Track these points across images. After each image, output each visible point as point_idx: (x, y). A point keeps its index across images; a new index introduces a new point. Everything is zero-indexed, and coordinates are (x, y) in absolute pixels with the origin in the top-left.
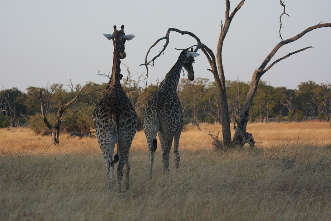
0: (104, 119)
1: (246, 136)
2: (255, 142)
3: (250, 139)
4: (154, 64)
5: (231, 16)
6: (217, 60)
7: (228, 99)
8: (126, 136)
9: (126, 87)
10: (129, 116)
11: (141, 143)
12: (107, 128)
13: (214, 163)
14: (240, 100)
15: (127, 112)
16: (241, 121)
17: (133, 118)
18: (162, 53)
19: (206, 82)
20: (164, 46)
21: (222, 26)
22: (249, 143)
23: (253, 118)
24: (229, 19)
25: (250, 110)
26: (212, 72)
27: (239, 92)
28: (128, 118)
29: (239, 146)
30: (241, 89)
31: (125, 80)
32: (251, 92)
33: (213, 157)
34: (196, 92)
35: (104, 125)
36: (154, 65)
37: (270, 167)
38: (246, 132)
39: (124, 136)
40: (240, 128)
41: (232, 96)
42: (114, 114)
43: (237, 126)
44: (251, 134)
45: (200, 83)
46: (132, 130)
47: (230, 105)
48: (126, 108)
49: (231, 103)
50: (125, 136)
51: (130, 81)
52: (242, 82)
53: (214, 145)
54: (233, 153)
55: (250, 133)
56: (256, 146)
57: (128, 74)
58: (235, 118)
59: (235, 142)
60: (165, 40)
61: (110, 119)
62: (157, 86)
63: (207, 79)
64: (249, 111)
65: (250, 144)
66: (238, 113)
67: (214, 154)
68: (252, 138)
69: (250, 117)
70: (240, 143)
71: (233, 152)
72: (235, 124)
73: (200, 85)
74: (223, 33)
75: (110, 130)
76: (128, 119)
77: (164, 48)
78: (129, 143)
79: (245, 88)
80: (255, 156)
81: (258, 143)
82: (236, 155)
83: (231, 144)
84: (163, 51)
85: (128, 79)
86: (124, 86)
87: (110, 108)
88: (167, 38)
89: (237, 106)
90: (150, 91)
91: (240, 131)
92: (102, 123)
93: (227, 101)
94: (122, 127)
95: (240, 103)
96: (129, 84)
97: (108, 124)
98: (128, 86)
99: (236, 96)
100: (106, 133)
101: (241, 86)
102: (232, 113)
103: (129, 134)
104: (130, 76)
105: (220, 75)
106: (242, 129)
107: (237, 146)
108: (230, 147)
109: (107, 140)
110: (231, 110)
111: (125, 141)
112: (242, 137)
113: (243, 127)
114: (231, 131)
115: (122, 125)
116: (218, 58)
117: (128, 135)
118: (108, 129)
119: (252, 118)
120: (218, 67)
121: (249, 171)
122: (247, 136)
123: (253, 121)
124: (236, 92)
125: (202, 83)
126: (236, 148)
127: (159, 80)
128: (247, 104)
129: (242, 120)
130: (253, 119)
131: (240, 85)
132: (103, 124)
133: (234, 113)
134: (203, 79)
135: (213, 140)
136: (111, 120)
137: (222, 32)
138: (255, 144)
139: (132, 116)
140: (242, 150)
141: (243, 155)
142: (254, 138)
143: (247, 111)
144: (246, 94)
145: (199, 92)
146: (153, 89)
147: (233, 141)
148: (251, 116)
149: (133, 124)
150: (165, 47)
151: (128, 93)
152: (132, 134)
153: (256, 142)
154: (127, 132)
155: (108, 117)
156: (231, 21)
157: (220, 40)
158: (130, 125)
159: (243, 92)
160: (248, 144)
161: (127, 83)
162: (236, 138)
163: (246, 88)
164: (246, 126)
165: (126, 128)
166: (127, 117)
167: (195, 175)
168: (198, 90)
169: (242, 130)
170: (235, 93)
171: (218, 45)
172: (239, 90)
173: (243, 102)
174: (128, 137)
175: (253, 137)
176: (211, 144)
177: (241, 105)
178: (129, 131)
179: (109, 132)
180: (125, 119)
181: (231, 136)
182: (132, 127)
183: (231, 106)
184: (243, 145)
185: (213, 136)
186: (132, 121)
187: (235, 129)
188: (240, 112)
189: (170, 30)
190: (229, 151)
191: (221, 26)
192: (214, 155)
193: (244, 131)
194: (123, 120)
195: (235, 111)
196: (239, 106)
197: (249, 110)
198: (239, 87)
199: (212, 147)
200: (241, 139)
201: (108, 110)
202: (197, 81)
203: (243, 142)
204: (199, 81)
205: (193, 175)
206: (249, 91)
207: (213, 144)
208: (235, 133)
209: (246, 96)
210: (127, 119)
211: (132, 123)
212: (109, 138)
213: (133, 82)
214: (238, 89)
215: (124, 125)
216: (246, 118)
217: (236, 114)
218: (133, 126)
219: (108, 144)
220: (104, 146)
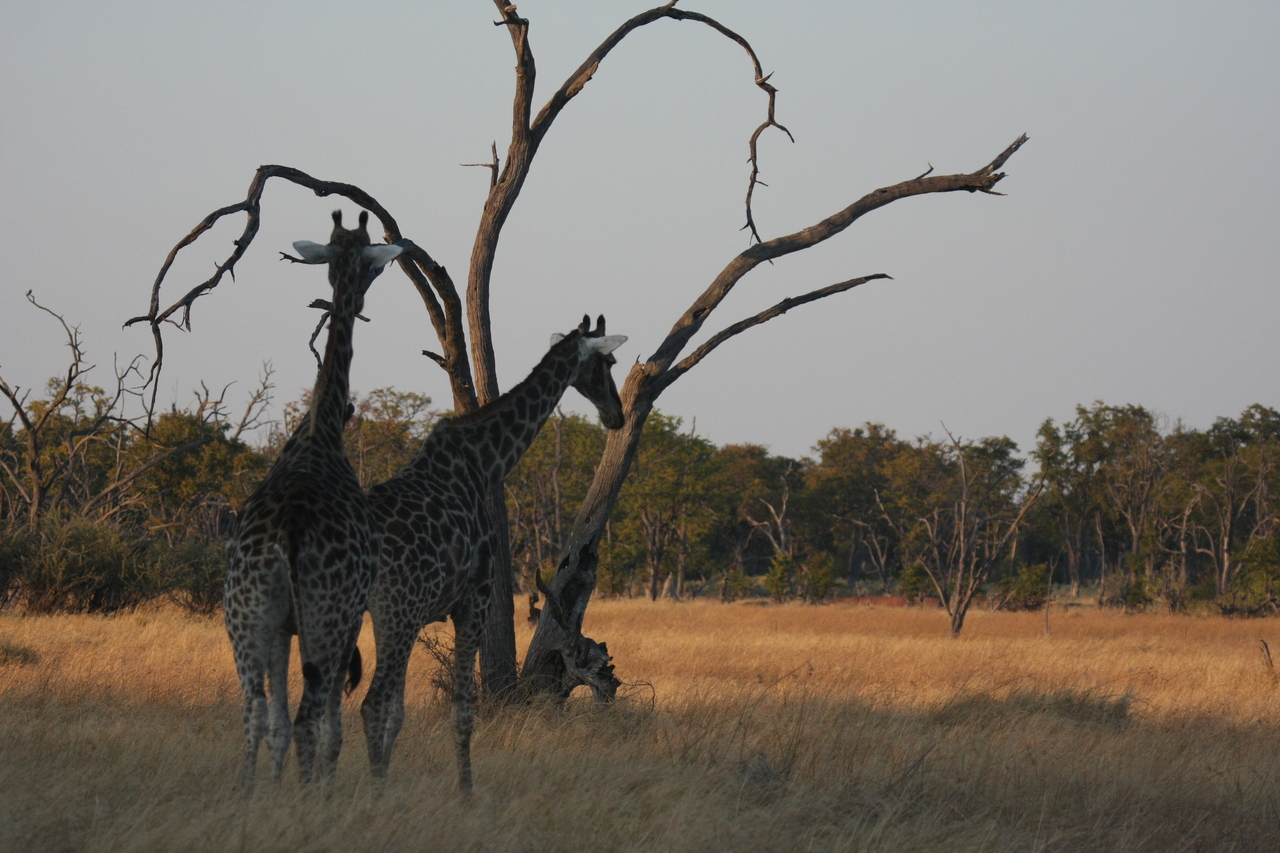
0: (249, 541)
1: (579, 652)
2: (618, 683)
3: (601, 666)
4: (191, 321)
5: (535, 123)
6: (468, 314)
7: (510, 491)
8: (322, 603)
9: (60, 418)
11: (116, 666)
12: (255, 574)
13: (435, 766)
14: (561, 496)
15: (333, 523)
16: (562, 585)
17: (353, 547)
18: (228, 272)
19: (416, 408)
20: (236, 243)
21: (495, 168)
22: (592, 685)
23: (614, 574)
24: (529, 136)
25: (606, 539)
26: (442, 366)
27: (558, 458)
28: (335, 544)
29: (547, 695)
30: (569, 449)
31: (59, 385)
32: (611, 462)
33: (433, 739)
34: (369, 452)
35: (246, 562)
36: (188, 324)
37: (682, 793)
38: (582, 636)
39: (314, 602)
40: (556, 618)
41: (528, 477)
42: (284, 527)
43: (545, 607)
44: (603, 647)
45: (390, 411)
46: (343, 587)
47: (518, 514)
48: (337, 510)
49: (520, 505)
50: (317, 604)
51: (80, 388)
52: (576, 418)
53: (437, 687)
54: (520, 725)
55: (598, 640)
56: (624, 699)
57: (74, 361)
58: (538, 572)
59: (533, 677)
60: (243, 217)
61: (271, 544)
62: (200, 416)
63: (421, 399)
64: (597, 545)
65: (597, 689)
66: (551, 551)
67: (436, 727)
68: (606, 663)
69: (600, 570)
70: (553, 681)
71: (523, 722)
72: (534, 599)
73: (389, 424)
74: (500, 197)
75: (262, 579)
76: (334, 549)
77: (238, 254)
78: (335, 632)
79: (584, 443)
80: (616, 742)
81: (633, 686)
82: (534, 735)
83: (515, 686)
84: (230, 264)
85: (71, 379)
86: (51, 411)
87: (276, 507)
88: (252, 206)
89: (549, 523)
90: (168, 437)
91: (556, 629)
92: (240, 554)
93: (504, 496)
94: (306, 572)
95: (562, 508)
96: (77, 404)
97: (261, 558)
98: (68, 411)
99: (544, 476)
100: (249, 591)
101: (568, 435)
102: (526, 549)
103: (333, 597)
104: (81, 367)
105: (477, 382)
106: (564, 622)
107: (542, 695)
108: (509, 701)
109: (252, 612)
110: (520, 537)
111: (318, 622)
112: (561, 658)
113: (570, 614)
114: (517, 629)
115: (309, 565)
116: (474, 304)
117: (328, 602)
118: (257, 578)
119: (612, 579)
120: (473, 345)
121: (587, 806)
122: (587, 653)
123: (616, 590)
124: (547, 460)
125: (397, 412)
126: (534, 705)
127: (207, 395)
128: (592, 512)
129: (567, 584)
130: (617, 579)
131: (563, 428)
132: (243, 560)
133: (533, 551)
134: (403, 398)
135: (436, 664)
136: (272, 546)
137: (497, 192)
138: (619, 691)
140: (562, 715)
141: (566, 734)
142: (617, 665)
143: (591, 542)
144: (588, 471)
145: (383, 450)
146: (181, 430)
147: (521, 674)
148: (608, 569)
150: (242, 245)
151: (71, 441)
152: (347, 601)
153: (626, 681)
154: (323, 592)
155: (266, 536)
156: (537, 146)
157: (485, 226)
158: (339, 569)
159: (576, 461)
160: (588, 687)
161: (64, 398)
162: (536, 662)
163: (588, 442)
164: (584, 608)
165: (322, 577)
166: (330, 541)
167: (349, 817)
168: (382, 445)
169: (565, 628)
170: (540, 463)
171: (476, 248)
172: (561, 452)
173: (574, 506)
174: (330, 609)
175: (612, 658)
176: (427, 682)
177: (568, 519)
178: (332, 588)
179: (261, 587)
180: (321, 547)
181: (514, 652)
182: (344, 576)
183: (521, 520)
184: (567, 694)
185: (437, 646)
186: (348, 556)
187: (534, 624)
188: (559, 546)
189: (265, 172)
190: (502, 717)
191: (492, 166)
192: (438, 732)
193: (572, 631)
194: (314, 551)
195: (538, 543)
196: (555, 522)
197: (599, 539)
198: (558, 440)
199: (429, 697)
200: (560, 668)
201: (270, 512)
202: (378, 405)
203: (565, 680)
204: (385, 406)
205: (340, 816)
206: (605, 457)
207: (434, 681)
208: (535, 638)
209: (590, 480)
210: (328, 548)
211: (345, 562)
212: (257, 605)
213: (92, 397)
214: (554, 446)
215: (316, 567)
216: (584, 576)
217: (544, 556)
218: (349, 575)
219: (253, 627)
220: (240, 632)
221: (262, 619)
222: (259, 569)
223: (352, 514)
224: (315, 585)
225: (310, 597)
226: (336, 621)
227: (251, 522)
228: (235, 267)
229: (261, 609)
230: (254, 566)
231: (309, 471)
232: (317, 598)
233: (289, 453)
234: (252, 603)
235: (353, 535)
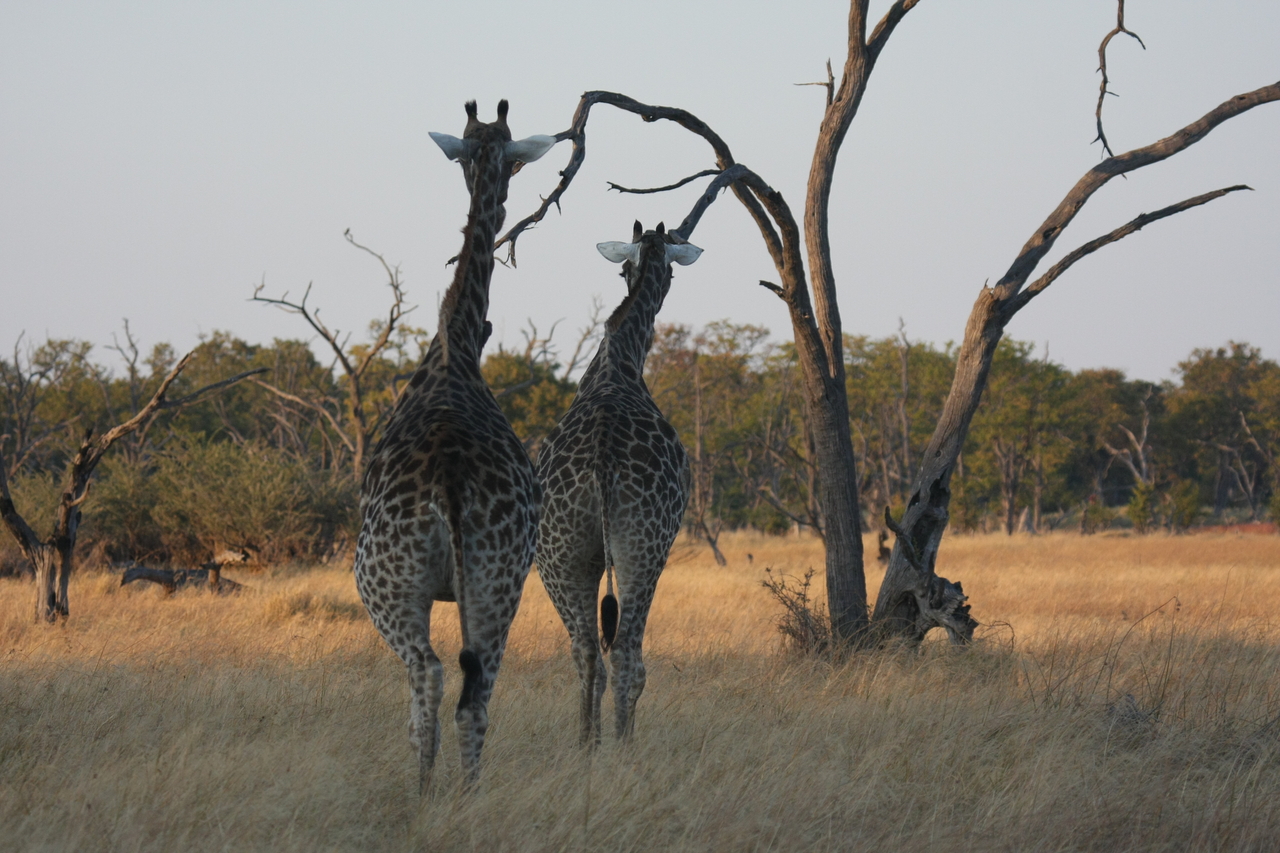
0: (396, 501)
1: (933, 593)
2: (975, 624)
3: (956, 606)
4: (516, 257)
5: (872, 37)
6: (806, 240)
7: (855, 425)
8: (490, 566)
9: (382, 362)
10: (505, 487)
11: (448, 620)
12: (409, 539)
13: (786, 717)
14: (909, 428)
15: (493, 470)
16: (913, 522)
17: (520, 497)
18: (554, 204)
19: (753, 341)
20: (561, 173)
21: (830, 86)
22: (947, 626)
23: (967, 509)
24: (866, 52)
25: (957, 473)
26: (781, 296)
27: (904, 389)
28: (501, 496)
29: (901, 638)
30: (916, 378)
31: (380, 327)
32: (961, 392)
33: (782, 688)
34: (706, 389)
35: (395, 526)
36: (513, 260)
37: (1046, 739)
38: (935, 576)
39: (481, 566)
40: (907, 557)
41: (874, 409)
42: (438, 482)
43: (895, 546)
44: (958, 586)
45: (727, 344)
46: (514, 544)
47: (864, 449)
48: (496, 453)
49: (866, 440)
50: (485, 567)
51: (403, 330)
52: (922, 346)
53: (785, 633)
54: (873, 671)
55: (952, 580)
56: (981, 640)
57: (395, 302)
58: (887, 509)
59: (885, 620)
60: (568, 145)
61: (424, 503)
62: (528, 356)
63: (759, 331)
64: (949, 479)
65: (953, 631)
66: (898, 487)
67: (785, 675)
68: (961, 603)
69: (952, 505)
70: (907, 623)
71: (876, 668)
72: (883, 537)
73: (727, 357)
74: (837, 117)
75: (418, 545)
76: (499, 501)
77: (564, 184)
79: (931, 373)
80: (975, 687)
81: (991, 627)
82: (888, 681)
83: (866, 630)
84: (555, 196)
85: (393, 321)
86: (373, 354)
87: (424, 457)
88: (576, 134)
89: (897, 457)
90: (496, 379)
91: (907, 569)
92: (387, 517)
93: (849, 431)
94: (470, 532)
95: (910, 441)
96: (399, 347)
97: (414, 520)
98: (391, 355)
99: (891, 408)
100: (400, 559)
101: (914, 365)
102: (874, 485)
103: (503, 559)
104: (403, 307)
105: (818, 312)
106: (916, 560)
107: (895, 639)
108: (861, 645)
109: (406, 581)
110: (867, 472)
111: (485, 589)
112: (914, 600)
113: (922, 553)
114: (866, 570)
115: (472, 524)
116: (812, 231)
117: (498, 564)
119: (965, 514)
120: (812, 273)
121: (947, 755)
122: (941, 593)
123: (969, 525)
124: (893, 391)
125: (733, 345)
126: (887, 650)
127: (535, 333)
128: (942, 445)
129: (919, 521)
130: (970, 514)
131: (909, 357)
132: (391, 523)
133: (881, 488)
134: (739, 330)
135: (783, 609)
136: (427, 505)
137: (833, 112)
138: (977, 633)
139: (515, 490)
140: (916, 659)
141: (922, 680)
142: (973, 605)
143: (942, 477)
144: (936, 401)
145: (720, 386)
146: (509, 371)
147: (873, 618)
148: (960, 504)
149: (520, 523)
150: (567, 176)
151: (394, 386)
152: (519, 562)
153: (983, 621)
154: (491, 553)
155: (417, 495)
156: (874, 62)
157: (822, 148)
158: (508, 525)
159: (923, 392)
160: (943, 629)
161: (386, 341)
162: (888, 603)
163: (936, 371)
164: (937, 546)
165: (490, 536)
166: (494, 492)
167: (697, 773)
168: (718, 380)
169: (917, 568)
170: (886, 395)
171: (813, 170)
172: (908, 383)
173: (922, 439)
174: (500, 573)
175: (967, 598)
176: (775, 628)
177: (916, 452)
178: (501, 548)
179: (416, 555)
180: (484, 501)
181: (864, 595)
182: (514, 533)
183: (867, 455)
184: (921, 637)
185: (784, 591)
186: (516, 508)
187: (884, 563)
188: (908, 481)
189: (590, 99)
190: (854, 663)
191: (827, 85)
192: (787, 681)
193: (925, 571)
194: (478, 507)
195: (886, 478)
196: (903, 456)
197: (950, 474)
198: (903, 370)
199: (776, 644)
200: (913, 609)
201: (418, 463)
202: (714, 338)
203: (919, 622)
204: (721, 339)
205: (687, 772)
206: (954, 387)
207: (781, 627)
208: (886, 579)
209: (939, 411)
210: (493, 501)
211: (514, 516)
212: (412, 574)
213: (416, 339)
214: (900, 376)
215: (481, 526)
216: (936, 512)
217: (892, 492)
218: (519, 531)
219: (407, 596)
220: (391, 601)
221: (418, 588)
222: (412, 534)
223: (512, 455)
224: (481, 546)
225: (477, 561)
226: (508, 586)
227: (395, 477)
228: (562, 199)
229: (416, 579)
230: (407, 530)
231: (452, 407)
232: (484, 560)
233: (421, 387)
234: (406, 572)
235: (518, 483)
